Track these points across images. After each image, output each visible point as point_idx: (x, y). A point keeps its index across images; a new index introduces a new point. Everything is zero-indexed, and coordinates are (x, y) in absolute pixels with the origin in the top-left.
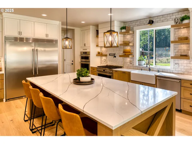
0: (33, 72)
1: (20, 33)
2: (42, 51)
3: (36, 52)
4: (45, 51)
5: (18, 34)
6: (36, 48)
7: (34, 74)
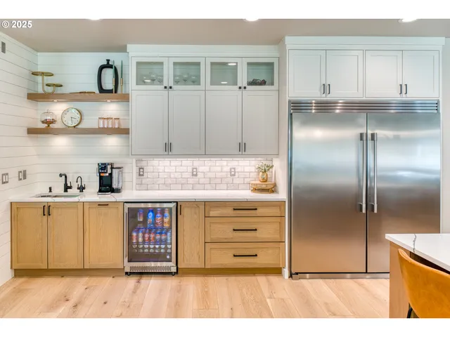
0: (361, 206)
1: (326, 88)
2: (387, 139)
3: (370, 143)
4: (397, 138)
5: (320, 90)
6: (370, 132)
7: (364, 211)
